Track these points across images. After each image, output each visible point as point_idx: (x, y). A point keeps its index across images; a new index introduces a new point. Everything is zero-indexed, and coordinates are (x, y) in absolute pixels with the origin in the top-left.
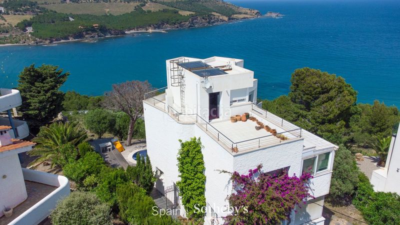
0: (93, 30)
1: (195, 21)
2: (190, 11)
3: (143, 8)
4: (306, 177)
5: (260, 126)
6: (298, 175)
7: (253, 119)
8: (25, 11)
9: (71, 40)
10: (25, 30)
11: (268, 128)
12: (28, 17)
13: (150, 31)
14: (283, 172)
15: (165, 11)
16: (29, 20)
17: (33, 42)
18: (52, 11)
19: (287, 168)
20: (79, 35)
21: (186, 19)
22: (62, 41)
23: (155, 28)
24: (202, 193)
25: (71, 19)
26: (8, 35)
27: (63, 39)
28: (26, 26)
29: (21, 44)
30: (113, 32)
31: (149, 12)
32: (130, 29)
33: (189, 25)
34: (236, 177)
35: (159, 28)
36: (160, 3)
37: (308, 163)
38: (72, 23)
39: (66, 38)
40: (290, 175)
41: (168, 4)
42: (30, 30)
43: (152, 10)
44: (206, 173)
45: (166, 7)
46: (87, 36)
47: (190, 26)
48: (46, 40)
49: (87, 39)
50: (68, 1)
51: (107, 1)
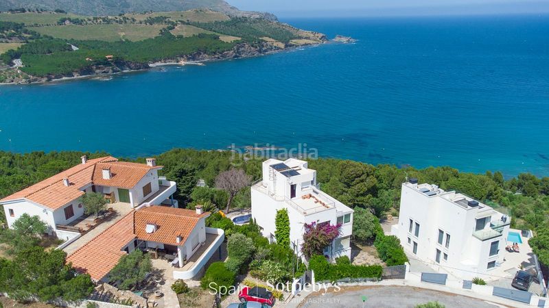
0: (107, 63)
1: (241, 49)
2: (234, 36)
3: (172, 32)
4: (339, 226)
5: (317, 201)
6: (335, 225)
7: (314, 197)
8: (10, 37)
9: (76, 76)
10: (11, 64)
11: (321, 202)
12: (15, 45)
13: (183, 63)
14: (327, 223)
15: (201, 36)
16: (16, 49)
17: (24, 80)
18: (46, 36)
19: (329, 221)
20: (87, 70)
21: (229, 46)
22: (64, 78)
23: (189, 59)
24: (288, 236)
25: (75, 48)
27: (65, 75)
28: (13, 59)
29: (8, 83)
30: (133, 66)
31: (180, 37)
32: (155, 61)
33: (234, 54)
34: (306, 225)
35: (194, 59)
36: (194, 24)
37: (340, 219)
38: (77, 54)
39: (70, 74)
40: (331, 225)
41: (205, 26)
42: (18, 63)
43: (184, 34)
44: (290, 226)
45: (202, 31)
46: (98, 71)
47: (236, 56)
48: (42, 77)
49: (99, 76)
50: (67, 22)
51: (121, 22)
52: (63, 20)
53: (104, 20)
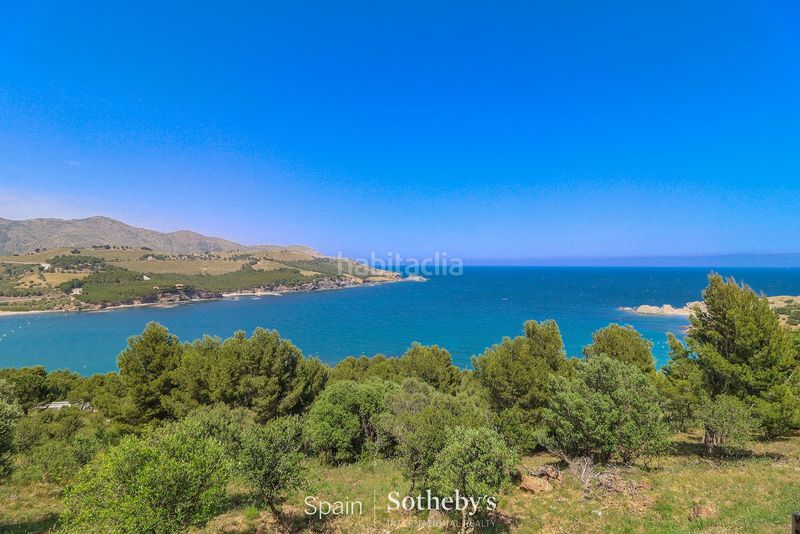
0: (175, 291)
1: (320, 282)
2: (315, 271)
3: (254, 267)
8: (80, 269)
9: (137, 304)
10: (69, 292)
12: (82, 276)
13: (259, 293)
15: (281, 270)
16: (81, 279)
17: (74, 307)
18: (121, 269)
20: (153, 298)
21: (309, 280)
22: (122, 306)
23: (266, 290)
25: (145, 278)
26: (38, 299)
27: (123, 303)
28: (73, 287)
29: (55, 310)
30: (203, 294)
31: (261, 271)
32: (230, 291)
33: (313, 287)
35: (271, 290)
36: (278, 261)
38: (146, 283)
39: (130, 302)
41: (288, 263)
42: (77, 291)
43: (266, 269)
45: (284, 266)
46: (162, 299)
47: (315, 288)
48: (96, 304)
49: (163, 304)
50: (150, 258)
51: (205, 259)
52: (147, 256)
53: (189, 257)
